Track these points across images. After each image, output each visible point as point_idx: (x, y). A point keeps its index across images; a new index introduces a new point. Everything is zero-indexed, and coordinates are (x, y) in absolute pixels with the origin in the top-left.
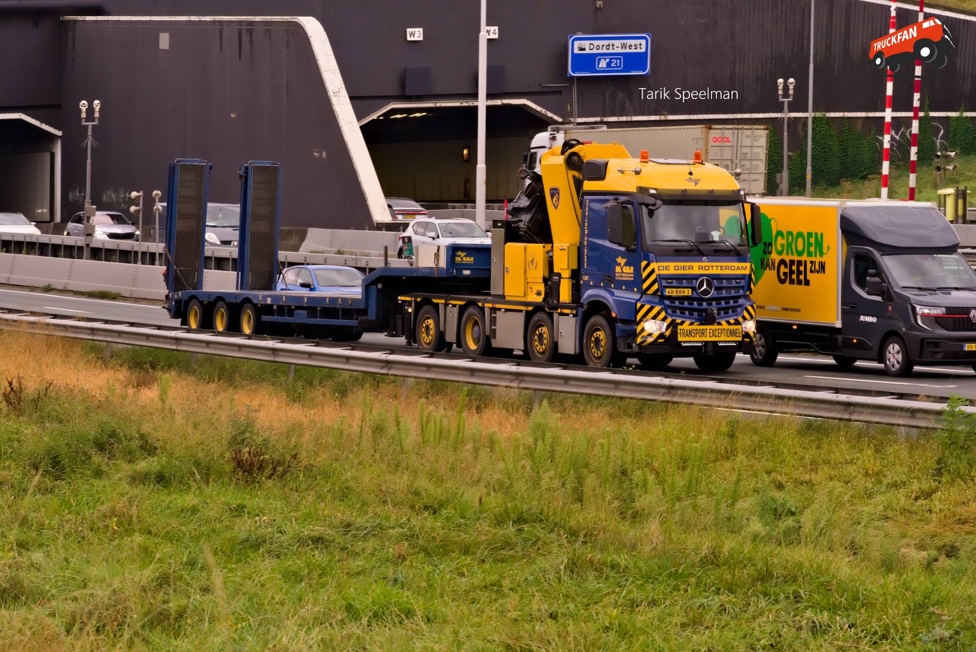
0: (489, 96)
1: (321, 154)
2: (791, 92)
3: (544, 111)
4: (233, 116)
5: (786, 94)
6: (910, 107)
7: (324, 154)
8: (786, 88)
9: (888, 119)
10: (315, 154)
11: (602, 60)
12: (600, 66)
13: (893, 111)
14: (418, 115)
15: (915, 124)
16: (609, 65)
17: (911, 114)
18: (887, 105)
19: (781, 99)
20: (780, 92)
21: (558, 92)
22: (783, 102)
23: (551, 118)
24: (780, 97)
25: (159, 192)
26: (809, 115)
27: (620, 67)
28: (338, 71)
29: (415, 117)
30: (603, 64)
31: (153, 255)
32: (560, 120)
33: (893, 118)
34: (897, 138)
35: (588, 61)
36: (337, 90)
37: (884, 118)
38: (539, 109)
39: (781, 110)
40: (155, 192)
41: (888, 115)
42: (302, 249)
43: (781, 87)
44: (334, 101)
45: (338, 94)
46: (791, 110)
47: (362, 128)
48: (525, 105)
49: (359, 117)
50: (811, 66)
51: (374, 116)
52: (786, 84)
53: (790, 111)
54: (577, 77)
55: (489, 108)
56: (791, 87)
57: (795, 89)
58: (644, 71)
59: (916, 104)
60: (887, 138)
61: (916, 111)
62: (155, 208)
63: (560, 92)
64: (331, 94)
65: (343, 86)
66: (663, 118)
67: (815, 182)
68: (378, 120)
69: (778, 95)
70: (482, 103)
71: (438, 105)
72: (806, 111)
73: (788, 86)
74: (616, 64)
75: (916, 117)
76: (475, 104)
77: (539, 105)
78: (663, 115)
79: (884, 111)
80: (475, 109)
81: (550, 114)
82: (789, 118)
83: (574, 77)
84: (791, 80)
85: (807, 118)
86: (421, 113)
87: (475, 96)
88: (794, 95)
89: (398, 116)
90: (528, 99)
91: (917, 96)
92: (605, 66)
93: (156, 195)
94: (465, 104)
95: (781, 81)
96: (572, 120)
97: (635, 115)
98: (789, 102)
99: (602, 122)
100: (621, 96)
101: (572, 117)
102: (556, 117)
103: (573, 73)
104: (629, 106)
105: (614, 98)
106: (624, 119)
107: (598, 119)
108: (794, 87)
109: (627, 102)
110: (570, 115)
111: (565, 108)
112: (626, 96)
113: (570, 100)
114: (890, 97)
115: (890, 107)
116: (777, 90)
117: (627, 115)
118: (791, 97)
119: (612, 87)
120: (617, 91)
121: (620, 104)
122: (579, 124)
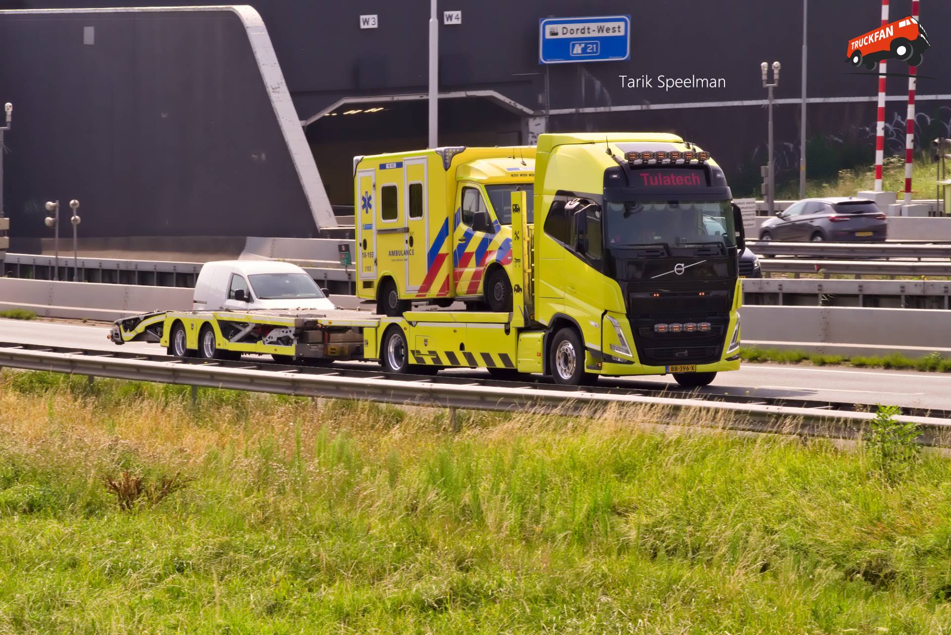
0: (442, 88)
1: (260, 157)
2: (776, 77)
4: (164, 116)
5: (770, 79)
6: (904, 90)
7: (263, 156)
8: (770, 71)
9: (881, 104)
10: (253, 156)
11: (577, 46)
12: (575, 52)
13: (887, 95)
14: (374, 110)
15: (910, 109)
16: (584, 50)
17: (906, 98)
18: (880, 89)
19: (765, 85)
20: (764, 77)
21: (528, 82)
22: (767, 89)
23: (521, 111)
24: (764, 83)
25: (77, 201)
26: (803, 101)
27: (597, 52)
28: (278, 65)
29: (371, 112)
30: (578, 49)
31: (71, 270)
32: (530, 112)
33: (887, 103)
34: (904, 123)
35: (562, 46)
36: (278, 85)
37: (876, 103)
38: (507, 100)
39: (766, 98)
40: (72, 202)
41: (881, 99)
43: (765, 71)
44: (274, 97)
45: (278, 90)
46: (776, 96)
48: (492, 97)
49: (301, 117)
51: (326, 113)
54: (550, 65)
55: (441, 102)
56: (776, 71)
58: (625, 56)
59: (912, 87)
60: (880, 125)
61: (912, 94)
62: (73, 218)
63: (530, 82)
64: (270, 90)
65: (283, 81)
66: (644, 107)
68: (330, 117)
69: (761, 80)
70: (433, 97)
71: (396, 98)
72: (800, 96)
73: (773, 71)
74: (593, 49)
75: (912, 101)
76: (425, 97)
77: (508, 97)
78: (644, 104)
79: (876, 95)
80: (425, 103)
81: (519, 106)
82: (775, 105)
83: (546, 65)
84: (776, 64)
85: (799, 104)
86: (377, 108)
88: (780, 80)
89: (353, 112)
90: (495, 90)
91: (912, 80)
92: (580, 52)
93: (73, 205)
95: (764, 64)
96: (544, 111)
97: (614, 105)
98: (774, 88)
99: (578, 114)
100: (598, 84)
101: (544, 109)
102: (526, 110)
103: (545, 60)
104: (608, 96)
105: (590, 87)
106: (601, 109)
107: (573, 110)
108: (780, 71)
109: (605, 91)
110: (542, 107)
111: (537, 99)
112: (604, 84)
113: (541, 90)
114: (883, 79)
115: (883, 91)
116: (761, 74)
117: (605, 105)
118: (776, 82)
119: (588, 75)
120: (594, 79)
121: (597, 94)
122: (552, 117)
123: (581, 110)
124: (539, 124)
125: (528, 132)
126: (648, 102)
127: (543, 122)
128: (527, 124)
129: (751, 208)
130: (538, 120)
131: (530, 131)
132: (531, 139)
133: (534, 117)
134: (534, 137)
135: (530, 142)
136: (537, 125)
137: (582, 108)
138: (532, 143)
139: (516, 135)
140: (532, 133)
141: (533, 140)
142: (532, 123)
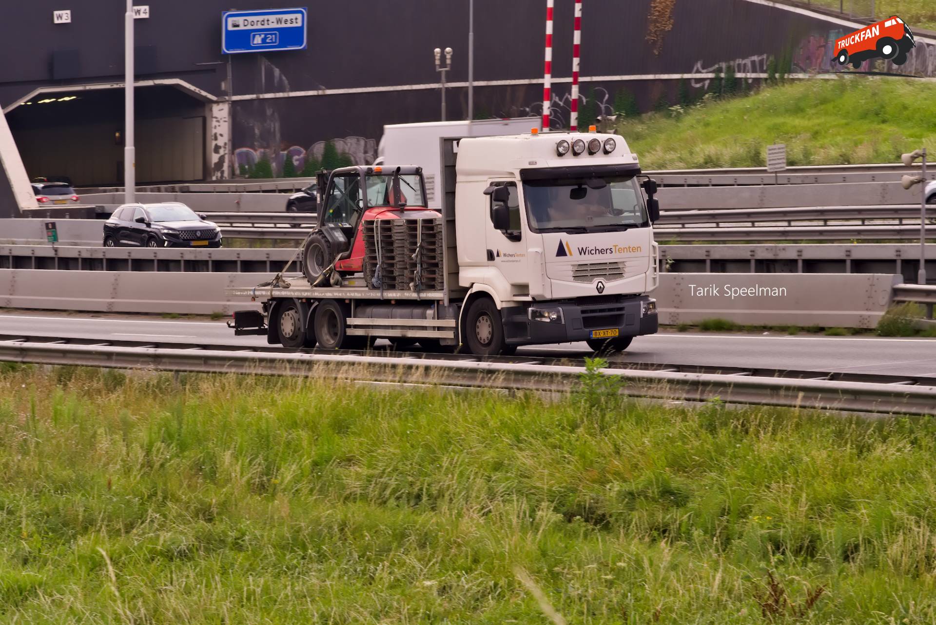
0: (137, 78)
2: (448, 62)
3: (197, 90)
5: (443, 63)
6: (568, 72)
8: (443, 57)
9: (547, 86)
11: (257, 36)
12: (255, 42)
13: (553, 77)
14: (67, 99)
15: (575, 89)
16: (264, 41)
17: (570, 80)
18: (546, 71)
19: (438, 69)
20: (437, 62)
21: (212, 70)
22: (440, 72)
23: (205, 97)
24: (437, 67)
26: (470, 84)
27: (275, 42)
29: (64, 101)
30: (258, 40)
32: (214, 98)
33: (552, 84)
34: (561, 104)
35: (243, 37)
37: (542, 85)
38: (192, 88)
39: (438, 81)
41: (547, 81)
43: (438, 57)
48: (178, 85)
49: (4, 106)
50: (471, 35)
51: (21, 102)
52: (443, 54)
53: (448, 81)
54: (232, 54)
55: (137, 90)
56: (448, 56)
57: (452, 58)
58: (302, 45)
59: (576, 68)
60: (546, 105)
61: (576, 75)
63: (213, 70)
66: (320, 92)
68: (26, 106)
69: (434, 65)
70: (129, 85)
71: (88, 87)
72: (466, 80)
73: (445, 56)
74: (272, 39)
75: (575, 82)
77: (193, 84)
78: (320, 89)
79: (543, 77)
80: (122, 91)
81: (204, 93)
82: (447, 89)
83: (228, 54)
84: (448, 49)
85: (467, 88)
86: (70, 97)
87: (122, 77)
88: (452, 65)
89: (47, 101)
90: (181, 79)
91: (576, 61)
92: (260, 42)
94: (115, 86)
95: (437, 50)
96: (227, 98)
97: (292, 91)
98: (446, 71)
99: (258, 99)
100: (277, 72)
101: (227, 95)
102: (210, 96)
103: (228, 50)
104: (286, 82)
105: (270, 75)
106: (280, 95)
107: (254, 96)
108: (452, 56)
109: (284, 78)
110: (225, 93)
111: (220, 86)
112: (282, 71)
113: (224, 78)
114: (549, 63)
115: (548, 73)
116: (434, 60)
117: (283, 91)
118: (449, 66)
119: (267, 63)
120: (273, 66)
121: (276, 80)
122: (234, 102)
123: (262, 96)
124: (222, 110)
125: (213, 117)
126: (323, 87)
127: (225, 107)
128: (211, 110)
130: (221, 106)
131: (214, 115)
132: (214, 123)
133: (217, 102)
134: (218, 121)
135: (213, 126)
136: (220, 110)
137: (262, 93)
138: (215, 127)
139: (200, 120)
140: (216, 118)
141: (217, 124)
142: (216, 109)
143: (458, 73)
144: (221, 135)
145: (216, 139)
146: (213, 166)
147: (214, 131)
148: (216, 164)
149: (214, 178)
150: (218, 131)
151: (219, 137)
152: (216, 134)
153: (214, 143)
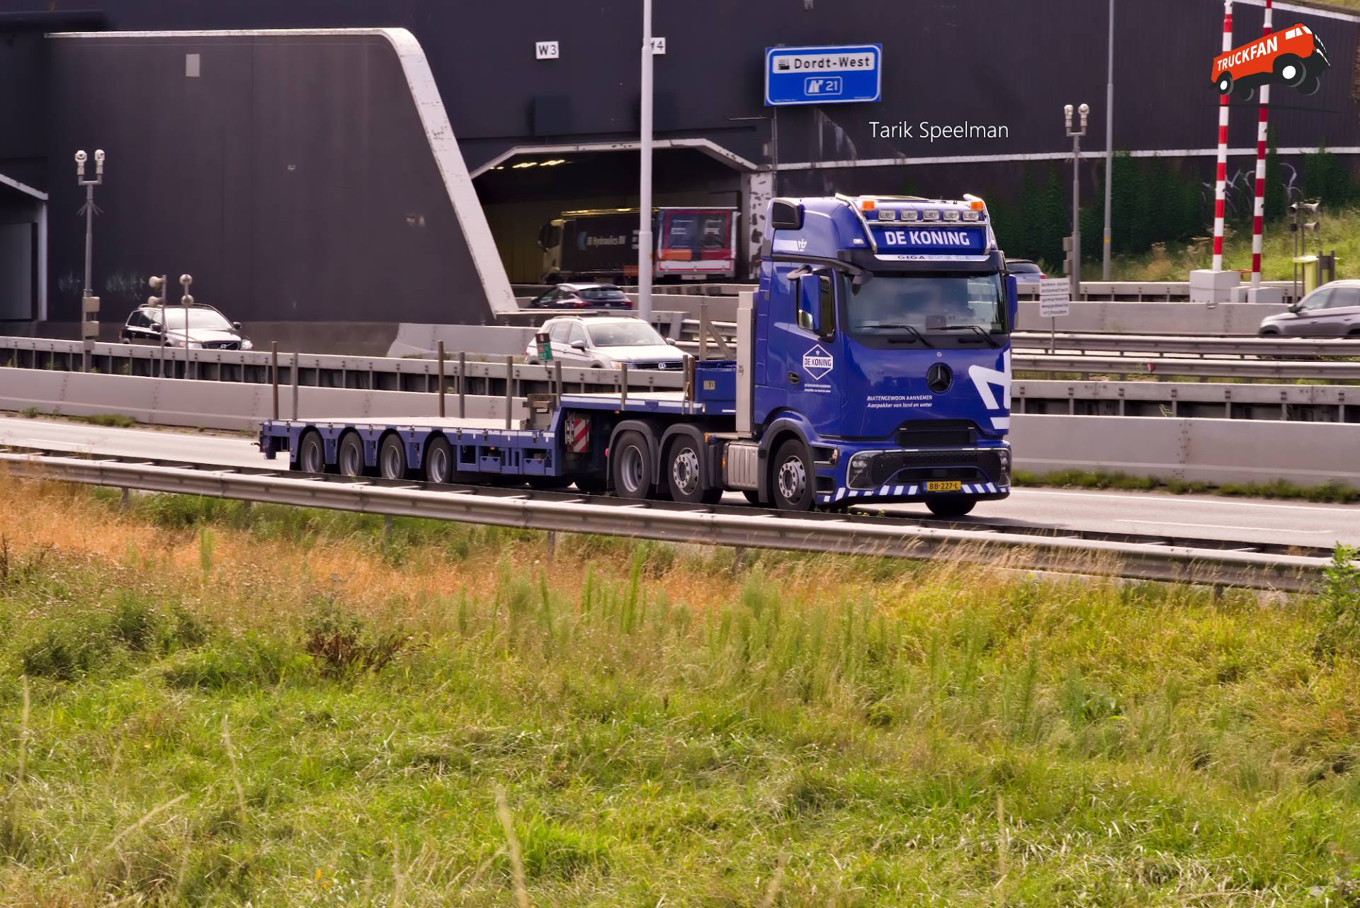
0: (657, 135)
1: (417, 221)
2: (1083, 123)
4: (291, 168)
5: (1076, 126)
6: (1251, 141)
7: (422, 220)
8: (1076, 117)
9: (1222, 159)
10: (409, 220)
11: (814, 83)
12: (811, 90)
13: (1229, 147)
14: (552, 163)
15: (1261, 165)
16: (822, 88)
17: (1253, 151)
18: (1220, 140)
19: (1070, 134)
20: (1068, 124)
21: (751, 128)
22: (1072, 138)
23: (741, 165)
24: (1068, 130)
25: (189, 277)
26: (1107, 154)
27: (838, 91)
28: (441, 104)
29: (548, 166)
30: (814, 88)
31: (181, 364)
32: (754, 167)
33: (1229, 157)
34: (1232, 184)
35: (794, 83)
36: (440, 131)
37: (1216, 157)
38: (724, 152)
39: (1070, 149)
40: (183, 277)
41: (1222, 153)
42: (390, 352)
43: (1069, 116)
44: (435, 144)
45: (441, 136)
46: (1083, 148)
47: (476, 182)
48: (704, 147)
49: (471, 168)
50: (1110, 86)
51: (491, 166)
52: (1076, 112)
53: (1082, 150)
54: (778, 107)
55: (657, 153)
56: (1083, 116)
57: (1089, 118)
58: (874, 96)
59: (1262, 136)
60: (1220, 186)
61: (1261, 146)
62: (184, 298)
63: (753, 128)
64: (430, 136)
65: (448, 124)
66: (899, 162)
67: (1116, 248)
68: (495, 170)
69: (1064, 128)
70: (646, 145)
71: (582, 148)
72: (1104, 149)
73: (1079, 115)
74: (833, 87)
75: (1261, 156)
76: (634, 146)
77: (724, 147)
78: (899, 158)
79: (1216, 147)
80: (636, 154)
81: (739, 159)
82: (1080, 160)
83: (773, 106)
84: (1084, 106)
85: (1104, 159)
86: (558, 160)
87: (636, 135)
88: (1088, 128)
89: (525, 165)
90: (708, 139)
91: (1262, 126)
92: (817, 90)
93: (185, 281)
94: (619, 147)
95: (1069, 107)
96: (771, 166)
97: (859, 159)
98: (1080, 137)
99: (813, 169)
100: (839, 132)
101: (771, 163)
102: (747, 164)
103: (773, 101)
104: (852, 147)
105: (830, 135)
106: (844, 164)
107: (807, 165)
108: (1088, 116)
109: (849, 141)
110: (768, 160)
111: (761, 150)
112: (848, 131)
113: (768, 139)
114: (1225, 127)
115: (1224, 142)
116: (1064, 120)
117: (848, 158)
118: (1084, 130)
119: (827, 119)
120: (835, 125)
121: (838, 143)
122: (780, 173)
123: (818, 165)
124: (764, 182)
125: (750, 193)
126: (903, 155)
127: (768, 179)
128: (749, 182)
129: (1063, 290)
130: (763, 177)
131: (753, 190)
132: (753, 201)
133: (757, 172)
134: (758, 198)
135: (752, 205)
136: (761, 183)
137: (819, 160)
138: (755, 206)
139: (734, 195)
140: (755, 193)
141: (757, 202)
142: (755, 181)
143: (1093, 140)
144: (763, 217)
145: (755, 223)
146: (750, 260)
147: (752, 212)
148: (753, 256)
149: (752, 277)
150: (758, 211)
151: (759, 220)
152: (754, 216)
153: (752, 228)
